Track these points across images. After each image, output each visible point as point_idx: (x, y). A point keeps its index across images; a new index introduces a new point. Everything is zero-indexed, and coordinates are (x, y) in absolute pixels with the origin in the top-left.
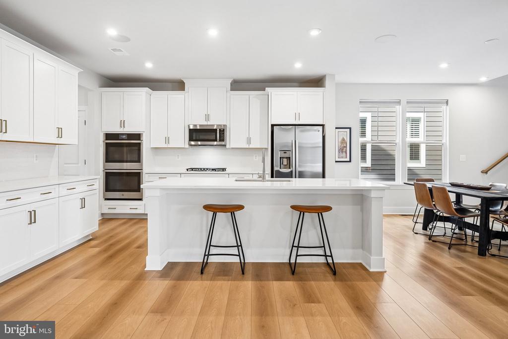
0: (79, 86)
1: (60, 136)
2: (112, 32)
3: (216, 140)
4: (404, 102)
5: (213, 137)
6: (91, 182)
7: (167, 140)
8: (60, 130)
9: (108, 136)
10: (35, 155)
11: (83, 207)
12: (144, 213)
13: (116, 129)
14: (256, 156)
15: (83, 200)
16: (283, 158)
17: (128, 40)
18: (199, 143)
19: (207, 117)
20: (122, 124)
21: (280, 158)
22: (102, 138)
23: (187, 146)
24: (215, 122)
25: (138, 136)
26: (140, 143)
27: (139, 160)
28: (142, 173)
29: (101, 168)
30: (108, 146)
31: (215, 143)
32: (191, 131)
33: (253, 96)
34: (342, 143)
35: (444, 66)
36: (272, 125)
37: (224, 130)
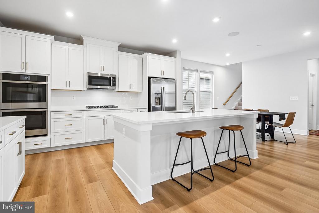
4: (199, 71)
7: (68, 83)
12: (50, 146)
14: (131, 97)
18: (99, 87)
19: (102, 68)
23: (85, 89)
24: (108, 72)
26: (45, 85)
28: (48, 111)
30: (4, 85)
31: (109, 87)
32: (90, 78)
33: (133, 58)
35: (228, 55)
36: (149, 77)
37: (115, 78)
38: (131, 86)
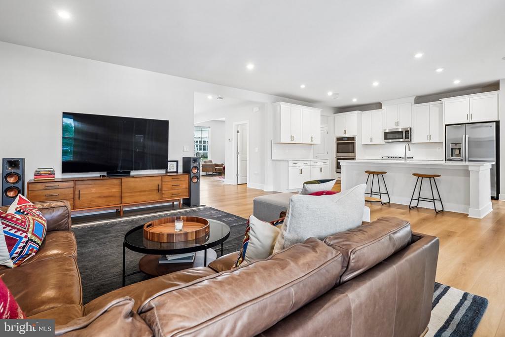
0: (321, 115)
1: (312, 141)
2: (330, 94)
3: (402, 138)
5: (401, 137)
6: (324, 161)
7: (371, 140)
8: (312, 138)
9: (338, 139)
11: (321, 171)
13: (342, 135)
15: (321, 169)
16: (455, 149)
17: (338, 94)
19: (397, 124)
20: (345, 132)
21: (452, 149)
22: (335, 140)
23: (384, 143)
25: (353, 138)
26: (354, 142)
27: (353, 151)
28: (356, 158)
29: (335, 156)
30: (338, 144)
31: (401, 140)
32: (386, 134)
33: (432, 105)
36: (446, 125)
37: (408, 131)
38: (429, 137)
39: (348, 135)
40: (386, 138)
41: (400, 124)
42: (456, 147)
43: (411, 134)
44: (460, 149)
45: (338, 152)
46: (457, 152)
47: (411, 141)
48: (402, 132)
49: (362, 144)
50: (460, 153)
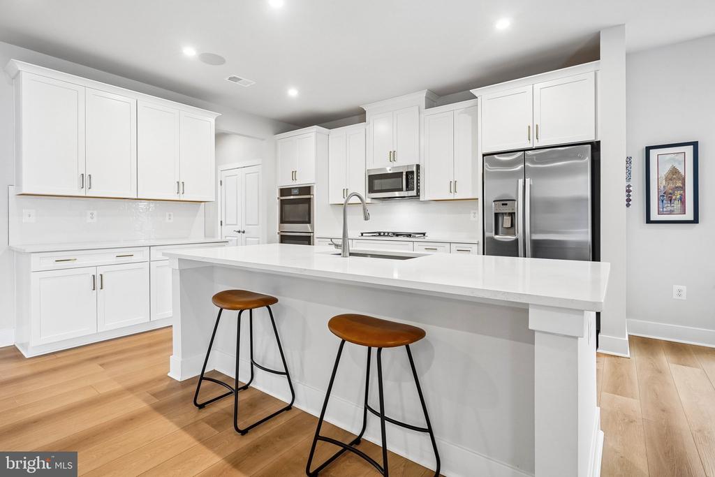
1: (181, 192)
3: (402, 189)
5: (398, 185)
7: (346, 193)
8: (180, 184)
9: (284, 192)
10: (167, 214)
13: (289, 183)
16: (503, 214)
19: (393, 157)
20: (294, 176)
21: (496, 214)
22: (278, 194)
23: (370, 201)
24: (404, 162)
25: (307, 190)
26: (310, 198)
27: (308, 219)
28: (313, 236)
29: (277, 231)
30: (283, 203)
33: (459, 110)
34: (668, 179)
36: (484, 155)
37: (412, 172)
38: (453, 186)
39: (301, 182)
40: (371, 190)
41: (398, 157)
42: (507, 210)
43: (418, 180)
44: (512, 215)
45: (282, 221)
46: (507, 222)
47: (418, 196)
48: (399, 175)
49: (330, 203)
50: (513, 225)
